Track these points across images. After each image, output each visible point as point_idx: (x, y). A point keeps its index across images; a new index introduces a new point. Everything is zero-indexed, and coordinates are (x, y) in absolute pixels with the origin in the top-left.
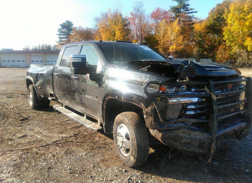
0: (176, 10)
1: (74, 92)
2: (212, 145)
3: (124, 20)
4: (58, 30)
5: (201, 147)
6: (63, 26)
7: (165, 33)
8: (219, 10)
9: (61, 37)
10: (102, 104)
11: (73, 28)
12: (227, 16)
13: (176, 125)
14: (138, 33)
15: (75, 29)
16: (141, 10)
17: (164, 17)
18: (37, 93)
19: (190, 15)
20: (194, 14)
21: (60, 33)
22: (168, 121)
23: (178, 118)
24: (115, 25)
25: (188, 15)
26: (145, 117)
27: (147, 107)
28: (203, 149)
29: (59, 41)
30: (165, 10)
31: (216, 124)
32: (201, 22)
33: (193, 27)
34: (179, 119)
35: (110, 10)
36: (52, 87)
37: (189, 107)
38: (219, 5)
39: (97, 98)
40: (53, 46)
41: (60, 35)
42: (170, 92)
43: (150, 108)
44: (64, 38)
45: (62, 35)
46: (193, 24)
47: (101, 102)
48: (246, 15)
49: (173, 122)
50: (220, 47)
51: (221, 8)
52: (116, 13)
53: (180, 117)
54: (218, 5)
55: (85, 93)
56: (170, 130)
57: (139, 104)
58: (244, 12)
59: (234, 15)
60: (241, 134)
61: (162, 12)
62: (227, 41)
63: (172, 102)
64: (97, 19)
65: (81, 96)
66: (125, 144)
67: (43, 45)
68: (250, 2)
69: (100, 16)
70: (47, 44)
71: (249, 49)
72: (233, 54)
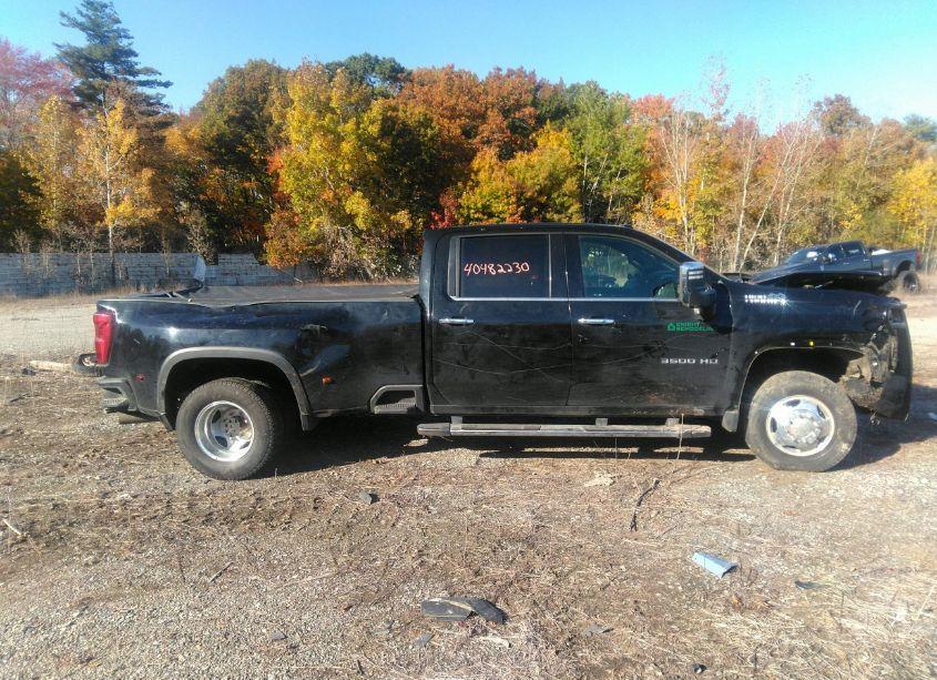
8: (242, 89)
10: (740, 366)
12: (283, 117)
19: (147, 91)
26: (875, 364)
27: (880, 348)
30: (37, 57)
38: (236, 72)
43: (885, 348)
47: (736, 364)
50: (275, 217)
51: (247, 84)
54: (232, 71)
59: (307, 117)
62: (294, 195)
68: (343, 86)
71: (360, 222)
72: (313, 238)
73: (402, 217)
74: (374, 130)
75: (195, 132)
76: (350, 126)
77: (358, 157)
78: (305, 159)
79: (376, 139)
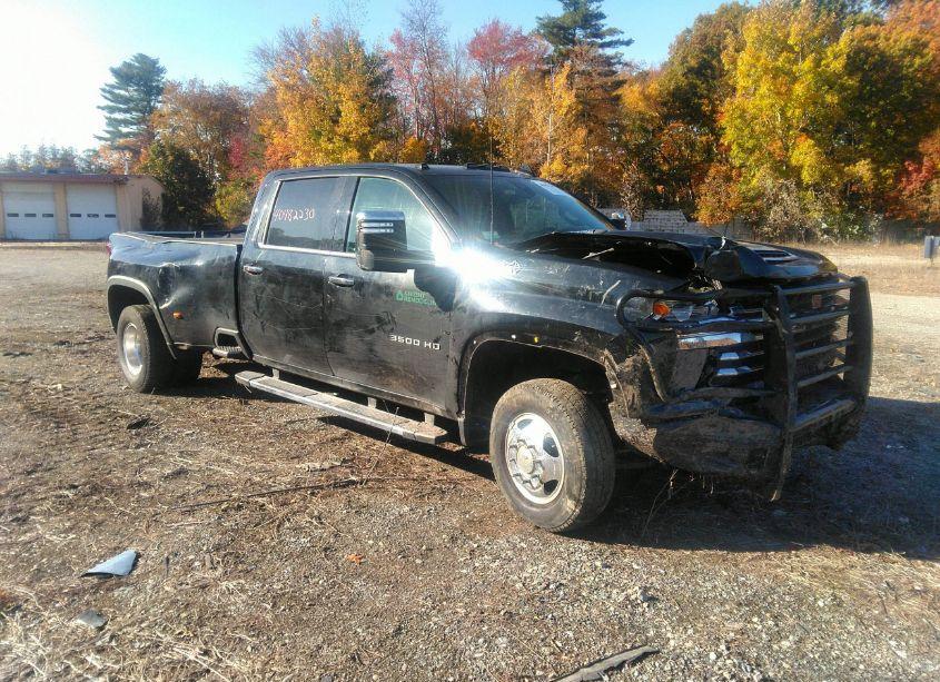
0: (558, 32)
1: (339, 325)
2: (785, 453)
3: (371, 63)
4: (104, 90)
5: (753, 461)
6: (125, 75)
7: (524, 116)
8: (705, 37)
9: (115, 120)
10: (458, 358)
11: (163, 84)
12: (734, 62)
13: (693, 406)
14: (425, 112)
15: (174, 87)
16: (431, 28)
17: (518, 58)
18: (165, 334)
19: (609, 52)
20: (622, 49)
21: (112, 104)
22: (675, 395)
23: (697, 387)
24: (338, 80)
25: (600, 51)
26: (613, 386)
27: (619, 360)
28: (759, 467)
29: (108, 136)
30: (519, 32)
31: (793, 398)
32: (644, 77)
33: (618, 98)
34: (701, 390)
35: (316, 23)
36: (231, 312)
37: (725, 357)
38: (704, 20)
39: (436, 341)
40: (83, 156)
41: (112, 110)
42: (680, 317)
43: (629, 362)
44: (126, 123)
45: (120, 110)
46: (620, 84)
47: (455, 354)
48: (795, 61)
49: (686, 397)
50: (712, 172)
51: (712, 31)
52: (338, 32)
53: (701, 384)
54: (701, 19)
55: (388, 327)
56: (678, 419)
57: (593, 353)
58: (790, 49)
59: (758, 59)
60: (839, 432)
61: (508, 38)
62: (734, 147)
63: (687, 344)
64: (263, 55)
65: (368, 338)
66: (544, 469)
67: (42, 149)
68: (806, 19)
69: (275, 43)
70: (58, 147)
71: (806, 177)
72: (752, 193)
73: (862, 169)
74: (837, 65)
75: (653, 88)
76: (807, 64)
77: (814, 99)
78: (751, 106)
79: (839, 76)
